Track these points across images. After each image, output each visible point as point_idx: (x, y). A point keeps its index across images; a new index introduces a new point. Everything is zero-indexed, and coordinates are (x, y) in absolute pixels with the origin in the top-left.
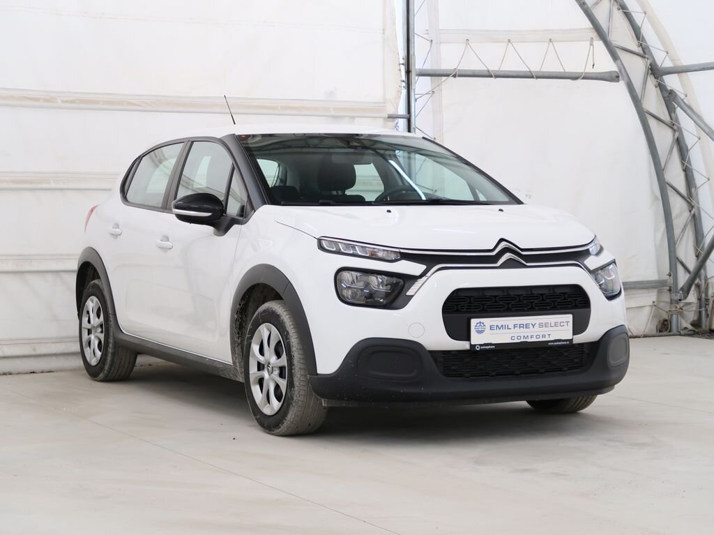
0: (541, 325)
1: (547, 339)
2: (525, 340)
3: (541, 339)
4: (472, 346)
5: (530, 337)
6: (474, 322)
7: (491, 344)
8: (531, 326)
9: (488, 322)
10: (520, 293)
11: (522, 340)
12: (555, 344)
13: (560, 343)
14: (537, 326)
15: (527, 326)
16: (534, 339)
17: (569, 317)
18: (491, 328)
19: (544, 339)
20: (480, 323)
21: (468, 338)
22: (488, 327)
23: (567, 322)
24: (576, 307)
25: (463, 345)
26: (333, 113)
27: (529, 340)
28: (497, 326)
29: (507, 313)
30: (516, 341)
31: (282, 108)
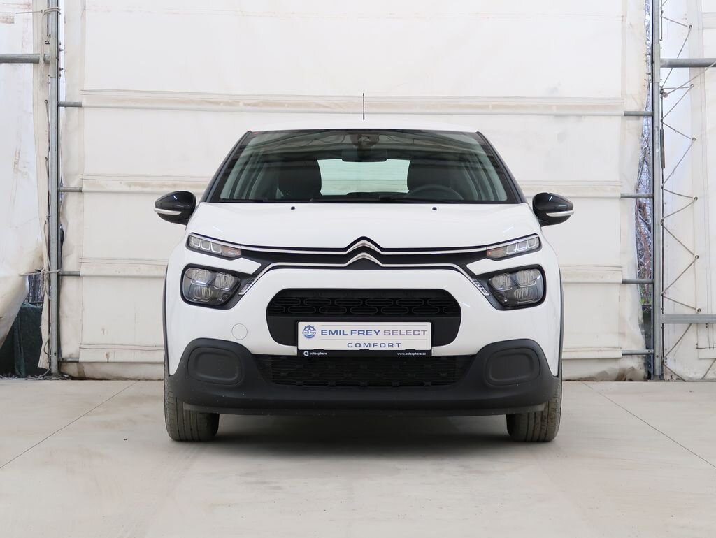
0: (387, 333)
1: (395, 348)
2: (365, 348)
3: (387, 348)
4: (300, 352)
5: (372, 345)
6: (302, 326)
7: (322, 351)
8: (374, 333)
9: (319, 326)
10: (364, 297)
11: (362, 348)
12: (407, 354)
13: (413, 354)
14: (381, 333)
15: (368, 333)
16: (378, 348)
17: (427, 326)
18: (323, 333)
19: (391, 349)
20: (309, 326)
21: (295, 343)
22: (318, 333)
23: (424, 331)
24: (441, 314)
25: (289, 350)
26: (555, 111)
27: (371, 348)
28: (330, 331)
29: (347, 318)
30: (354, 348)
31: (494, 107)
